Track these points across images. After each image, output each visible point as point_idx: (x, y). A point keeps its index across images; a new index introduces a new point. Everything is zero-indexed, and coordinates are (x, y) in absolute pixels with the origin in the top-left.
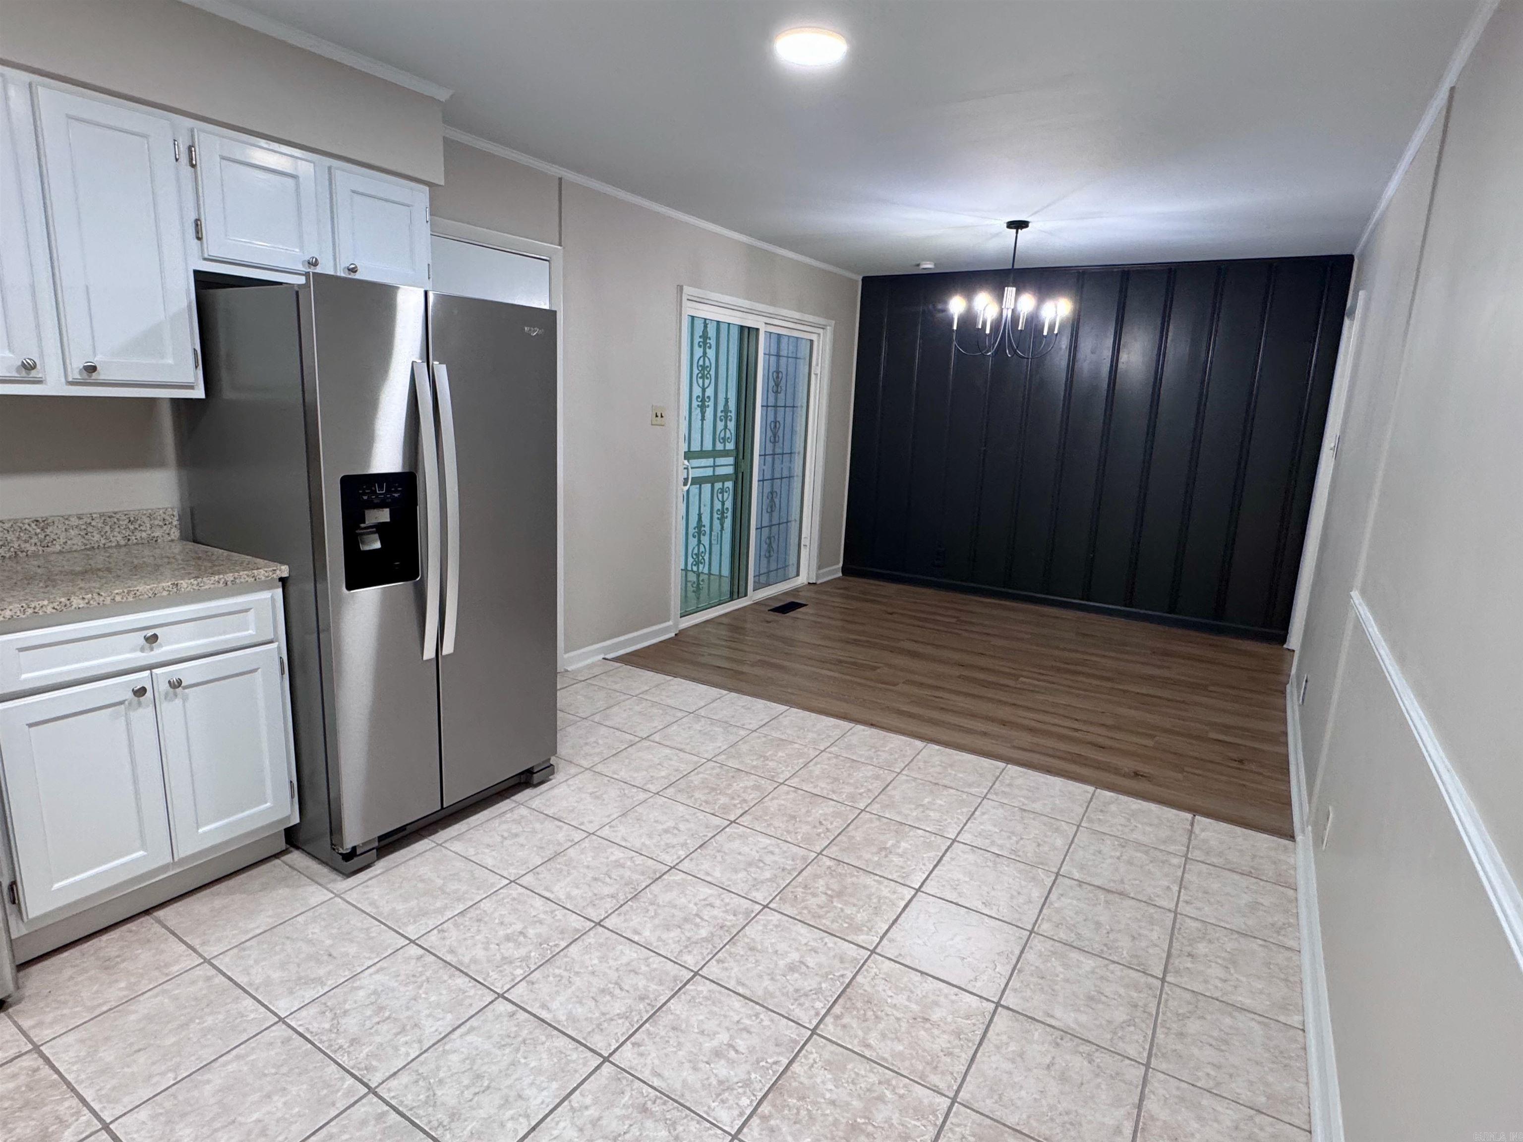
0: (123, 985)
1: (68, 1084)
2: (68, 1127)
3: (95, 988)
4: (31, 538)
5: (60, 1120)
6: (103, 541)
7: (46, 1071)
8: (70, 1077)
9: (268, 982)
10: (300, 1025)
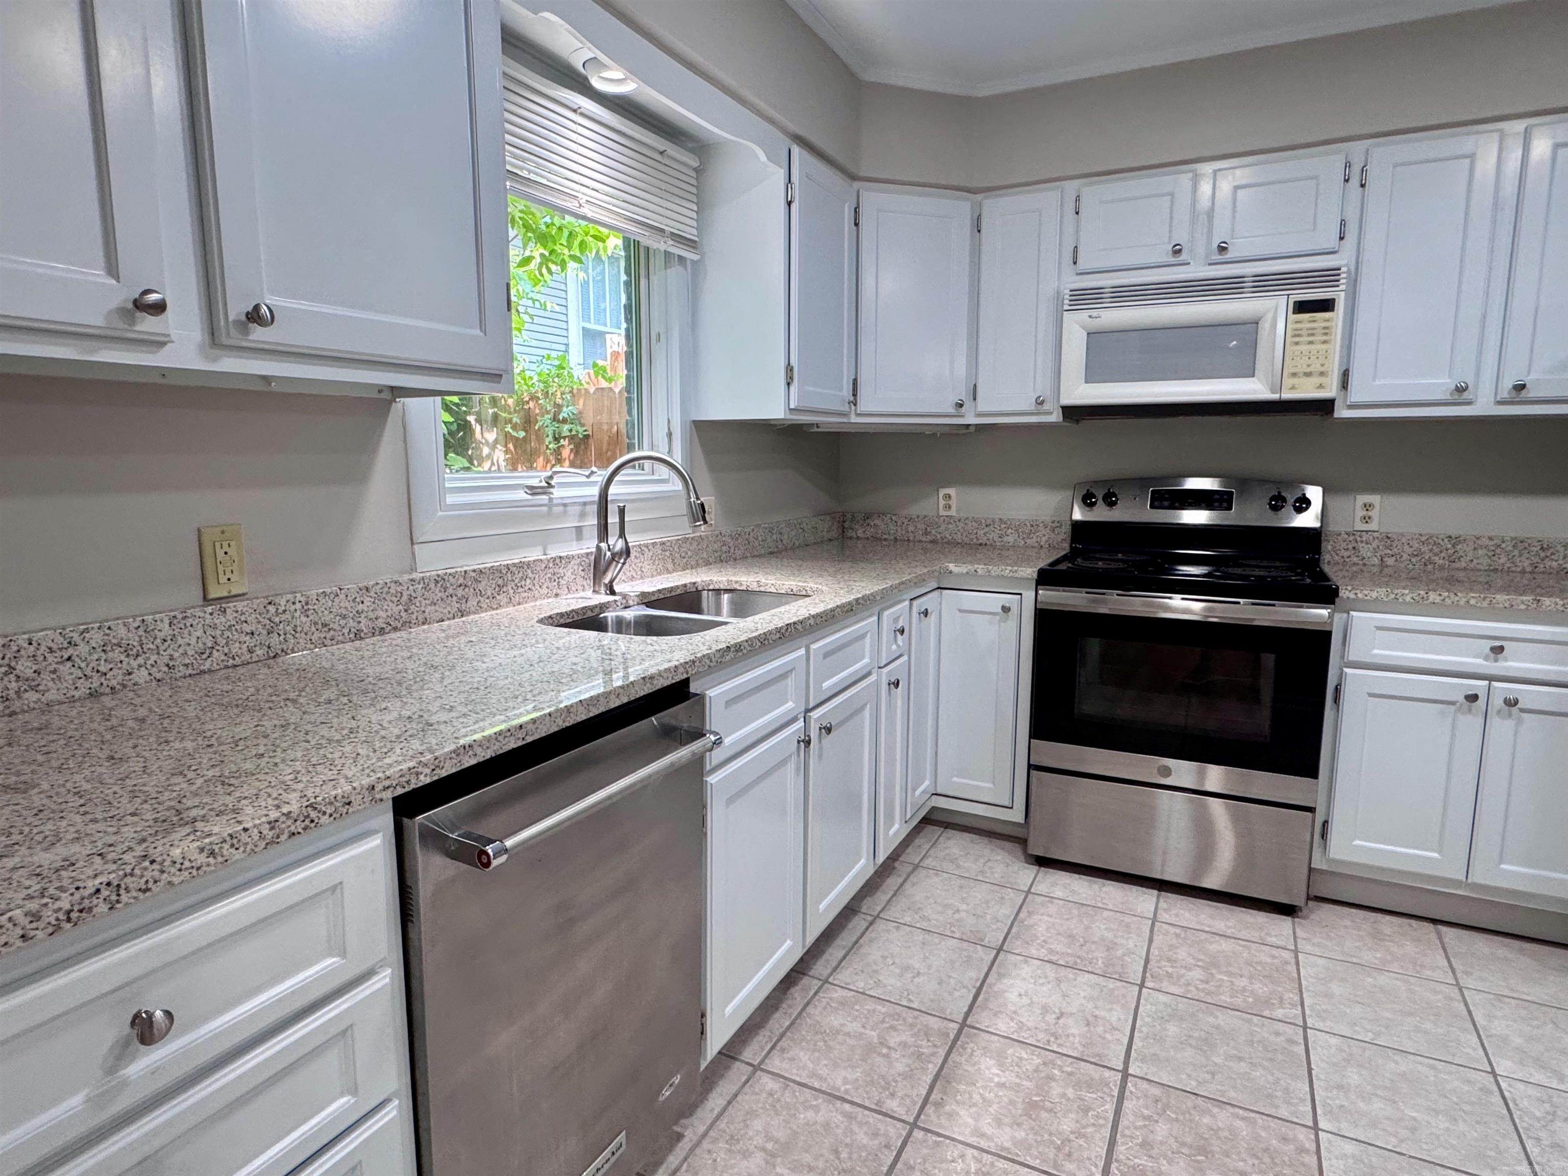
0: (1379, 955)
1: (1300, 985)
2: (1284, 1008)
3: (1358, 944)
4: (1441, 552)
5: (1281, 1000)
6: (1508, 565)
7: (1292, 968)
8: (1304, 983)
9: (1505, 1040)
10: (1510, 1092)
